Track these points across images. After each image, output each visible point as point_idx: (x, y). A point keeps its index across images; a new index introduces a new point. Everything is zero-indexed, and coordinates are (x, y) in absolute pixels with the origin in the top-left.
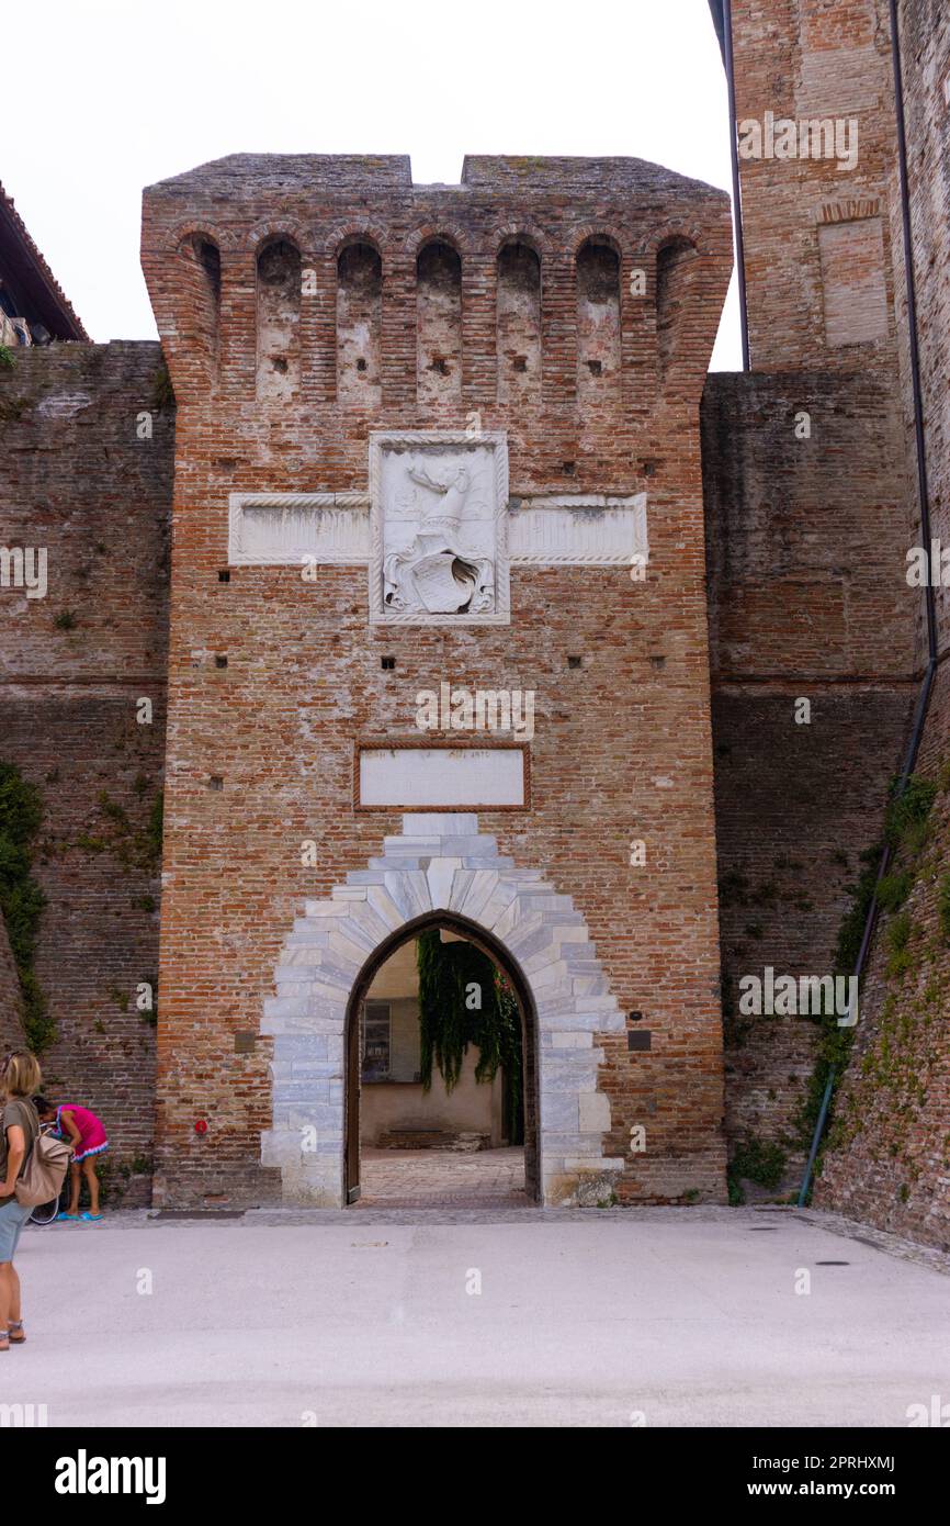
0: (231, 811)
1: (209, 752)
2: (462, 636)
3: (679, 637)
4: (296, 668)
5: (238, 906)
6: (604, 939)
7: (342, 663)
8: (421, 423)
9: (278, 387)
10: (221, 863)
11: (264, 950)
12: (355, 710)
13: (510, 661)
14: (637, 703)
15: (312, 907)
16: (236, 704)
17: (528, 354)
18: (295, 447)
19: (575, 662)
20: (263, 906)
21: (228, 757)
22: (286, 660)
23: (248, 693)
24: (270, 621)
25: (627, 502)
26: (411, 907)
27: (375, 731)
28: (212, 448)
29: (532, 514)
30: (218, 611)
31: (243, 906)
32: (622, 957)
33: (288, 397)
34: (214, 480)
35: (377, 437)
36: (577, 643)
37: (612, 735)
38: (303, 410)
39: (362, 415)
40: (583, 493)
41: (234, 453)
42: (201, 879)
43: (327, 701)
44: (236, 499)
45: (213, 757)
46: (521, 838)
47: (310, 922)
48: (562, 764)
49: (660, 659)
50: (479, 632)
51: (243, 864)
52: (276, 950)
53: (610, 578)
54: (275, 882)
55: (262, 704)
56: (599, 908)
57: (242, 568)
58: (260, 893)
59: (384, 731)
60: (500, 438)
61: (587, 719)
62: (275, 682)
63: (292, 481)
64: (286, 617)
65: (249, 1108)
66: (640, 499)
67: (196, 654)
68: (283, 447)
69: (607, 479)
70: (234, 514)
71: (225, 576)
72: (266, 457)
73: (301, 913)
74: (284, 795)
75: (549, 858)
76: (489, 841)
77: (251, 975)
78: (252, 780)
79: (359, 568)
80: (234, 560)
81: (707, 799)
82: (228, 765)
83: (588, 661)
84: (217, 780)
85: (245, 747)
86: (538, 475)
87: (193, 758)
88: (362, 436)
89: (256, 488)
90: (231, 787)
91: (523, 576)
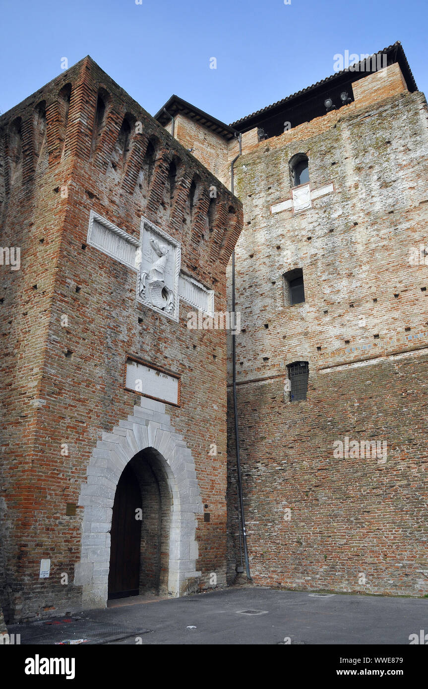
0: (75, 373)
1: (68, 336)
2: (164, 321)
4: (108, 308)
5: (73, 428)
6: (199, 470)
7: (125, 313)
8: (157, 223)
9: (113, 175)
10: (68, 401)
11: (83, 456)
12: (128, 338)
13: (179, 339)
14: (209, 372)
15: (105, 435)
16: (83, 314)
17: (187, 219)
18: (116, 205)
19: (195, 347)
20: (85, 430)
21: (76, 342)
22: (105, 302)
23: (89, 311)
24: (100, 280)
25: (209, 292)
26: (141, 443)
27: (134, 352)
28: (86, 185)
29: (183, 281)
30: (80, 263)
31: (76, 429)
32: (203, 480)
33: (116, 182)
34: (85, 199)
35: (144, 220)
36: (196, 340)
37: (204, 382)
38: (121, 191)
39: (140, 207)
40: (199, 281)
41: (95, 193)
42: (58, 408)
43: (118, 329)
44: (93, 214)
45: (70, 340)
46: (178, 419)
47: (104, 444)
48: (190, 390)
49: (214, 357)
50: (169, 322)
51: (79, 404)
52: (88, 456)
54: (90, 418)
55: (93, 320)
56: (198, 457)
57: (93, 248)
58: (83, 423)
59: (137, 353)
60: (179, 245)
61: (196, 373)
62: (99, 311)
63: (114, 219)
64: (107, 281)
65: (70, 550)
66: (212, 292)
67: (68, 280)
68: (113, 202)
69: (204, 279)
70: (91, 220)
71: (84, 247)
72: (106, 202)
73: (100, 438)
74: (98, 372)
75: (185, 431)
76: (167, 418)
77: (76, 469)
78: (86, 359)
79: (134, 273)
80: (89, 242)
81: (225, 418)
82: (76, 347)
83: (198, 349)
84: (69, 353)
85: (84, 339)
86: (188, 266)
87: (60, 336)
88: (139, 216)
89: (101, 214)
90: (76, 359)
91: (183, 305)
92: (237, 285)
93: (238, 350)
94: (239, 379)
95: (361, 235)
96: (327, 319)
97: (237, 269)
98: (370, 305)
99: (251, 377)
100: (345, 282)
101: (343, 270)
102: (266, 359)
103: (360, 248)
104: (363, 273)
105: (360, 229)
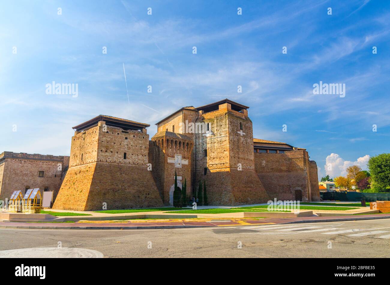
0: (168, 180)
1: (167, 175)
3: (189, 169)
4: (171, 170)
5: (168, 186)
7: (173, 170)
8: (178, 154)
9: (170, 150)
10: (167, 183)
12: (174, 173)
13: (182, 170)
14: (187, 173)
15: (172, 186)
17: (183, 149)
19: (185, 171)
23: (169, 171)
24: (170, 166)
29: (182, 160)
30: (167, 166)
34: (167, 156)
35: (175, 154)
36: (185, 169)
37: (186, 175)
38: (172, 152)
40: (185, 159)
41: (168, 154)
44: (168, 158)
46: (182, 182)
48: (184, 177)
49: (188, 171)
50: (180, 168)
53: (186, 165)
60: (181, 155)
63: (171, 157)
66: (188, 160)
67: (166, 168)
68: (170, 154)
71: (167, 163)
74: (171, 179)
76: (180, 182)
77: (169, 190)
78: (169, 177)
79: (174, 163)
80: (168, 162)
84: (167, 177)
85: (169, 175)
86: (183, 158)
90: (168, 178)
91: (182, 165)
92: (197, 151)
93: (197, 164)
94: (197, 170)
95: (216, 145)
96: (210, 160)
97: (197, 147)
98: (216, 159)
99: (198, 170)
100: (213, 154)
101: (213, 151)
102: (201, 166)
103: (216, 147)
104: (216, 153)
105: (216, 143)
